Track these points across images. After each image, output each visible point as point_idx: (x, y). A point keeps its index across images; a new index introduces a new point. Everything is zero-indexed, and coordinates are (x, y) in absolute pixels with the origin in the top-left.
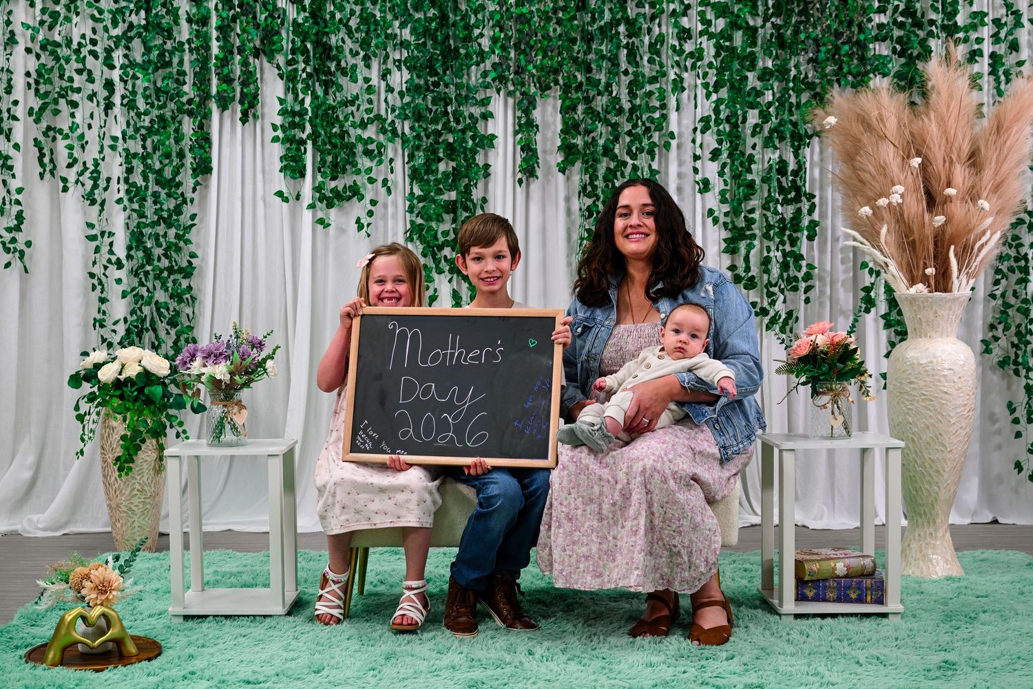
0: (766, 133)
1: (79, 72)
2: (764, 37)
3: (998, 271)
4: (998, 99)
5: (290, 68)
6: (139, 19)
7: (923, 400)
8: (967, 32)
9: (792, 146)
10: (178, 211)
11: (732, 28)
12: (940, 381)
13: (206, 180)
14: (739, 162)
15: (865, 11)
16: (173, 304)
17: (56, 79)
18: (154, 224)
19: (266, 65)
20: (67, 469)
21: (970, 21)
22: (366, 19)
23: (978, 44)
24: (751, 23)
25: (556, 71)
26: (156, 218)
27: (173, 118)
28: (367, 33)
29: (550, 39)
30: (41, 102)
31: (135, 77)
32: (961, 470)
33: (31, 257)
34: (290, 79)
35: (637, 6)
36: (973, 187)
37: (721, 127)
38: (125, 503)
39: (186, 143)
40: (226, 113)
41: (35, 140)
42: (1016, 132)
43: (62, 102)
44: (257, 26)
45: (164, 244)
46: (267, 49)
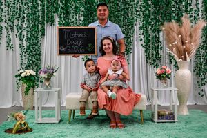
0: (152, 30)
2: (152, 12)
3: (196, 57)
4: (195, 24)
9: (157, 33)
11: (146, 10)
13: (44, 37)
14: (147, 35)
15: (171, 7)
16: (36, 61)
19: (56, 15)
21: (190, 10)
23: (192, 14)
24: (149, 9)
26: (33, 44)
27: (37, 24)
28: (76, 9)
31: (29, 16)
35: (128, 5)
36: (190, 41)
37: (144, 29)
38: (26, 101)
39: (40, 30)
40: (48, 24)
44: (54, 7)
45: (35, 49)
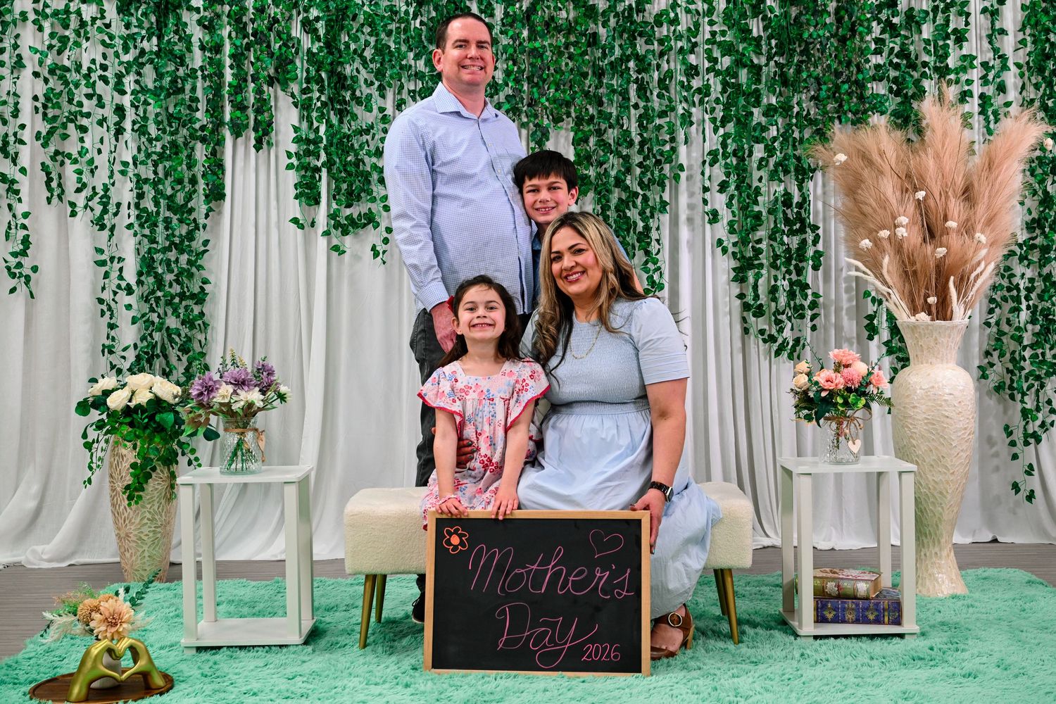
0: (771, 166)
1: (89, 96)
2: (768, 75)
3: (992, 300)
4: (988, 137)
5: (304, 97)
6: (151, 45)
7: (926, 424)
8: (957, 74)
9: (797, 179)
10: (190, 236)
11: (737, 65)
12: (941, 406)
13: (219, 206)
14: (745, 194)
15: (862, 52)
16: (184, 331)
17: (65, 104)
18: (166, 250)
19: (281, 93)
20: (74, 498)
21: (960, 63)
22: (381, 50)
23: (968, 85)
24: (756, 61)
25: (568, 104)
26: (167, 244)
27: (186, 144)
28: (382, 64)
29: (563, 73)
30: (49, 126)
31: (146, 103)
32: (963, 491)
33: (37, 282)
34: (305, 107)
35: (646, 43)
36: (968, 220)
37: (728, 161)
38: (136, 533)
39: (199, 170)
40: (240, 139)
41: (43, 164)
42: (1007, 169)
43: (71, 126)
44: (271, 55)
45: (176, 270)
46: (280, 77)
